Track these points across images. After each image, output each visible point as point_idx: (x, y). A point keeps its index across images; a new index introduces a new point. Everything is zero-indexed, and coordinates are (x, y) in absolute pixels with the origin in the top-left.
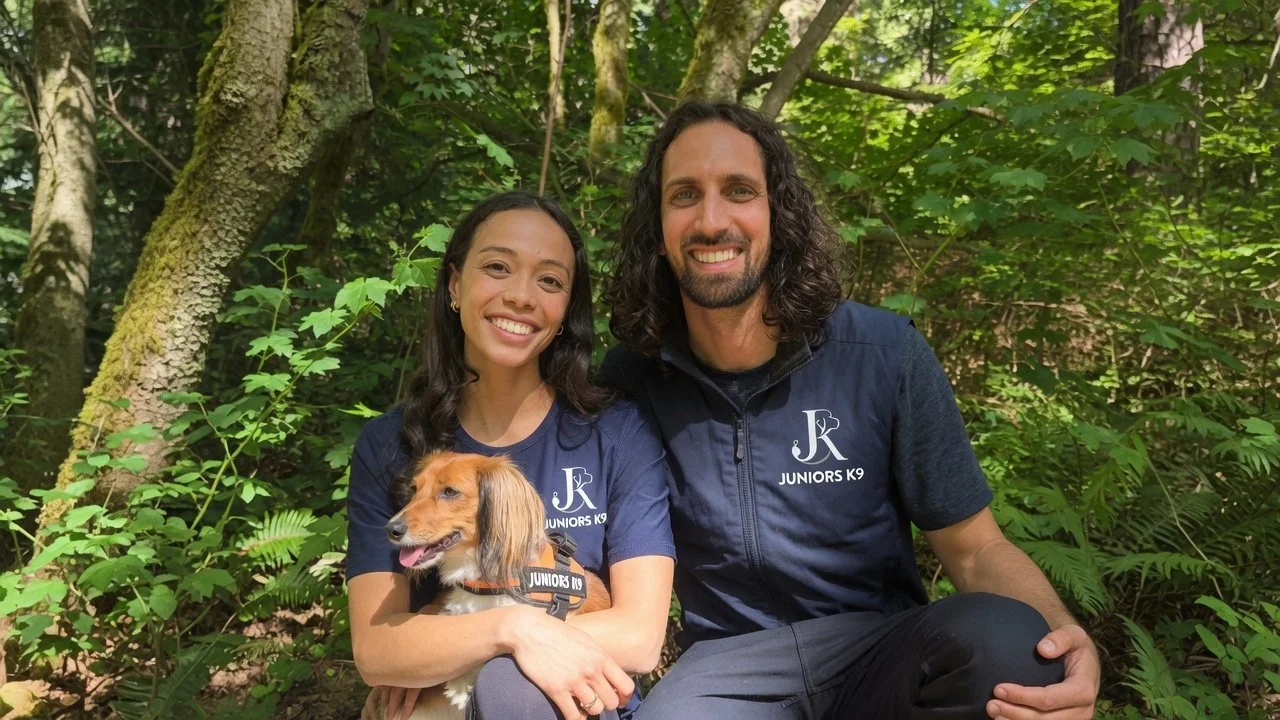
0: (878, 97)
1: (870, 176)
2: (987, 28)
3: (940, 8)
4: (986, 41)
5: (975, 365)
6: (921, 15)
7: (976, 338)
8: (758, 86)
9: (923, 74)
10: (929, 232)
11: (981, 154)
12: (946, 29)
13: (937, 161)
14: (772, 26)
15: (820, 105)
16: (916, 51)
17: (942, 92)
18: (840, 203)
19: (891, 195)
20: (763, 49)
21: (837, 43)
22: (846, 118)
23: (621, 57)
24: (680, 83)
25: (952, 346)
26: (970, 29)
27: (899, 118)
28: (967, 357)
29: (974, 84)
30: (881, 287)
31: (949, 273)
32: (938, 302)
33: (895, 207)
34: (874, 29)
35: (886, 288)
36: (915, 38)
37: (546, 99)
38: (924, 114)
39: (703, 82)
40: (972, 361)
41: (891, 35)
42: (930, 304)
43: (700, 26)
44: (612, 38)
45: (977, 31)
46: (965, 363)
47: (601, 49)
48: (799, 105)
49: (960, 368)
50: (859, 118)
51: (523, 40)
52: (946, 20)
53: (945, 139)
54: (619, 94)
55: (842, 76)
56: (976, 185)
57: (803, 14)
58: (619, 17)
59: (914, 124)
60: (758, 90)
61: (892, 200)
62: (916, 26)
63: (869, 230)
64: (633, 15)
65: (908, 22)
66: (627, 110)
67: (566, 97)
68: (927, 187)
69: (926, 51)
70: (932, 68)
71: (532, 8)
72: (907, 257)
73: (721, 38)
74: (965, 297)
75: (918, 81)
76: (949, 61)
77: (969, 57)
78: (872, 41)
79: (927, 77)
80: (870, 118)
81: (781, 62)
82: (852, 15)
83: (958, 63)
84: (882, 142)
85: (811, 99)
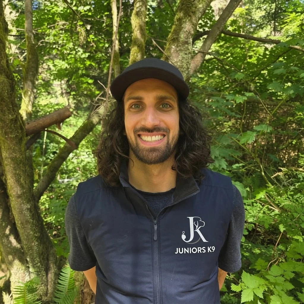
0: (253, 41)
1: (249, 74)
2: (298, 12)
3: (279, 4)
4: (298, 17)
5: (294, 155)
6: (270, 7)
7: (294, 143)
8: (201, 37)
9: (271, 31)
10: (274, 98)
11: (296, 65)
12: (281, 12)
13: (278, 68)
14: (207, 11)
15: (227, 45)
16: (268, 22)
17: (279, 39)
18: (237, 86)
19: (258, 82)
20: (203, 21)
21: (235, 19)
22: (239, 50)
23: (143, 24)
24: (168, 35)
25: (284, 146)
26: (291, 12)
27: (261, 50)
28: (290, 151)
29: (293, 36)
30: (254, 122)
31: (282, 115)
32: (278, 128)
33: (260, 88)
34: (251, 13)
35: (256, 122)
36: (268, 16)
37: (111, 42)
38: (272, 48)
39: (178, 35)
40: (292, 153)
41: (258, 15)
42: (274, 129)
43: (177, 11)
44: (139, 17)
45: (294, 13)
46: (289, 153)
47: (135, 21)
48: (219, 45)
49: (287, 156)
50: (244, 50)
51: (102, 17)
52: (280, 9)
53: (281, 59)
54: (142, 40)
55: (237, 32)
56: (294, 79)
57: (220, 7)
58: (142, 7)
59: (267, 52)
60: (201, 38)
61: (258, 84)
62: (268, 11)
63: (248, 97)
64: (148, 7)
65: (265, 10)
66: (146, 47)
67: (120, 41)
68: (273, 79)
69: (273, 22)
70: (275, 29)
71: (105, 4)
72: (265, 109)
73: (185, 16)
74: (290, 126)
75: (269, 35)
76: (283, 26)
77: (291, 24)
78: (250, 18)
79: (273, 33)
80: (249, 50)
81: (211, 26)
82: (241, 6)
83: (287, 27)
84: (254, 60)
85: (224, 42)
